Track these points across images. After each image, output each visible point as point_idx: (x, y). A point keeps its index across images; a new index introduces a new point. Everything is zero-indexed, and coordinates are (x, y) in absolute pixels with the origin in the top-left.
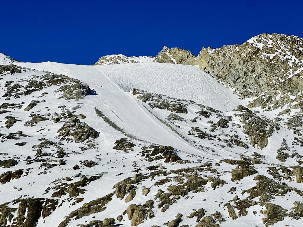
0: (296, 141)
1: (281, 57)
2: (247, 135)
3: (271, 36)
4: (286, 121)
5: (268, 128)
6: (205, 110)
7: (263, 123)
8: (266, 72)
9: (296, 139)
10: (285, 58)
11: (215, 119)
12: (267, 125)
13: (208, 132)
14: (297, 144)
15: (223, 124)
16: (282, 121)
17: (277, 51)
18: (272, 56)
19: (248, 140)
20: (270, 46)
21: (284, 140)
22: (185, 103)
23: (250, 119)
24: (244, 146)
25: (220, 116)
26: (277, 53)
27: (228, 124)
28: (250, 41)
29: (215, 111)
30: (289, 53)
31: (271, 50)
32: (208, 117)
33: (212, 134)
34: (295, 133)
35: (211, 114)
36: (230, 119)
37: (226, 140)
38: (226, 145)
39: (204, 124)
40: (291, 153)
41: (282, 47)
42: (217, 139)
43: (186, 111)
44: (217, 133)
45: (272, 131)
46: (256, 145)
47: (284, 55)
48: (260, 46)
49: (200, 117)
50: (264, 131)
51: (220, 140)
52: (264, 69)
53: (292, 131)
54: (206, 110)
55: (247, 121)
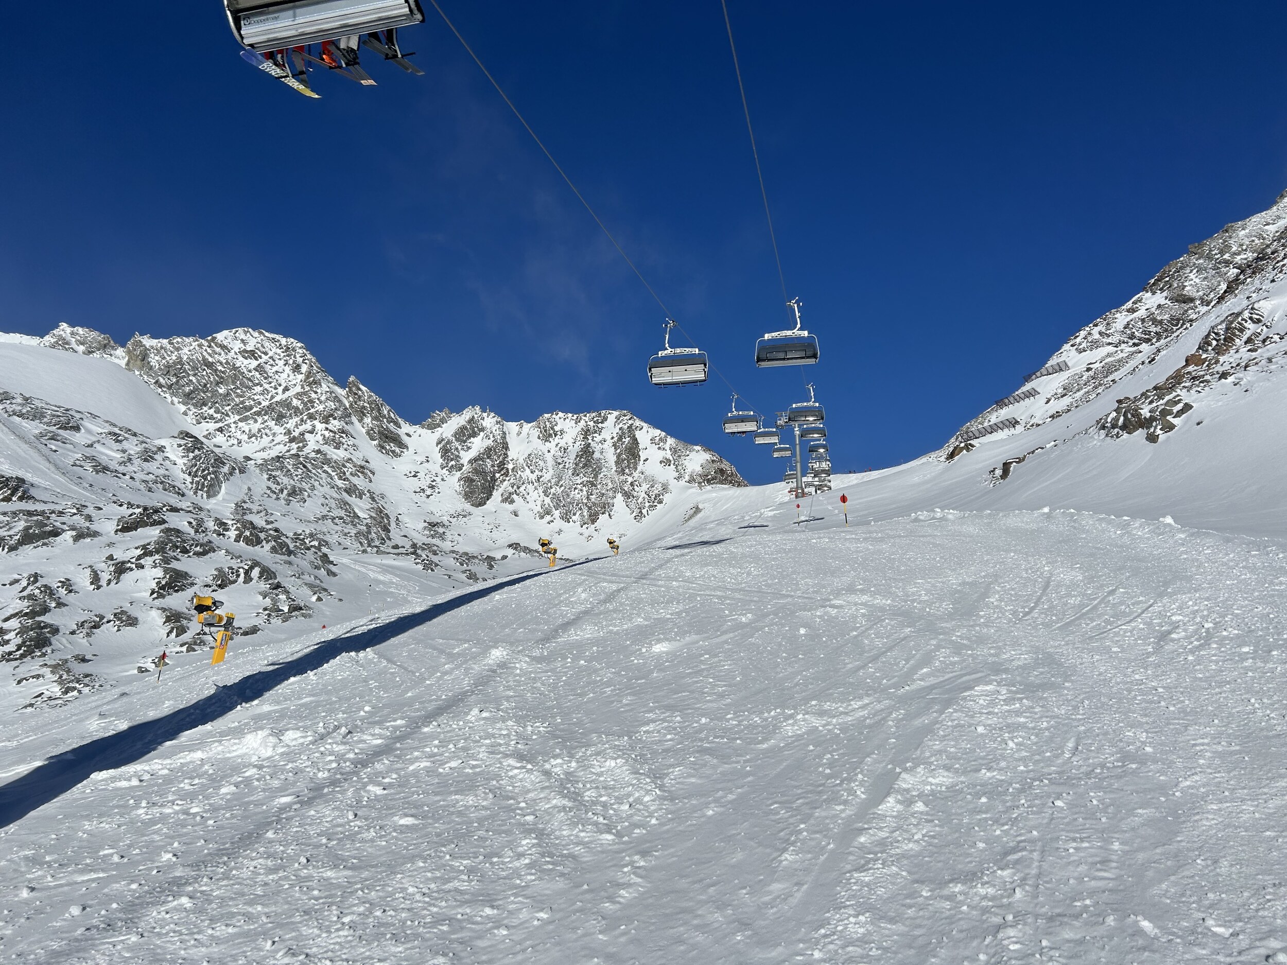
0: (268, 492)
1: (268, 367)
2: (186, 476)
3: (256, 334)
4: (261, 462)
5: (226, 469)
6: (117, 430)
7: (219, 461)
9: (269, 488)
10: (275, 369)
11: (132, 446)
12: (224, 464)
13: (113, 465)
14: (270, 496)
15: (147, 456)
16: (252, 462)
17: (261, 357)
18: (254, 363)
19: (188, 483)
20: (252, 348)
21: (249, 489)
22: (78, 416)
23: (197, 452)
25: (143, 442)
26: (261, 361)
27: (156, 457)
28: (220, 336)
29: (135, 435)
30: (280, 363)
31: (252, 354)
32: (117, 441)
33: (121, 469)
34: (269, 479)
35: (126, 439)
36: (161, 449)
37: (143, 481)
38: (143, 489)
39: (109, 453)
40: (255, 508)
41: (271, 354)
42: (127, 477)
43: (77, 428)
44: (130, 468)
45: (231, 474)
46: (200, 493)
47: (272, 366)
48: (236, 346)
49: (103, 441)
50: (216, 474)
51: (132, 479)
53: (266, 476)
54: (119, 432)
55: (191, 455)
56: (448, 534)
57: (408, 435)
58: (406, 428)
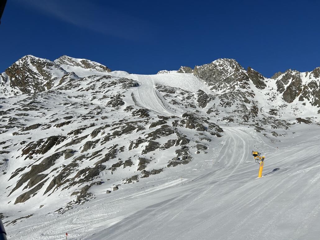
0: (220, 104)
2: (198, 102)
3: (223, 60)
5: (208, 99)
6: (184, 92)
7: (207, 96)
8: (219, 75)
10: (227, 68)
11: (186, 95)
13: (179, 101)
14: (220, 106)
15: (189, 98)
17: (224, 66)
18: (222, 68)
19: (198, 104)
20: (222, 64)
21: (214, 104)
22: (175, 89)
24: (194, 108)
25: (189, 94)
26: (224, 67)
28: (214, 62)
30: (229, 66)
33: (181, 102)
34: (221, 101)
36: (193, 95)
37: (185, 105)
38: (184, 107)
39: (179, 98)
40: (214, 110)
41: (226, 64)
43: (174, 93)
44: (183, 102)
45: (210, 100)
46: (201, 107)
47: (227, 67)
48: (217, 64)
49: (179, 95)
50: (206, 101)
51: (183, 105)
52: (218, 74)
55: (200, 96)
56: (278, 113)
57: (267, 82)
58: (266, 79)
